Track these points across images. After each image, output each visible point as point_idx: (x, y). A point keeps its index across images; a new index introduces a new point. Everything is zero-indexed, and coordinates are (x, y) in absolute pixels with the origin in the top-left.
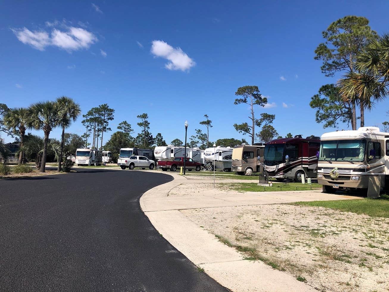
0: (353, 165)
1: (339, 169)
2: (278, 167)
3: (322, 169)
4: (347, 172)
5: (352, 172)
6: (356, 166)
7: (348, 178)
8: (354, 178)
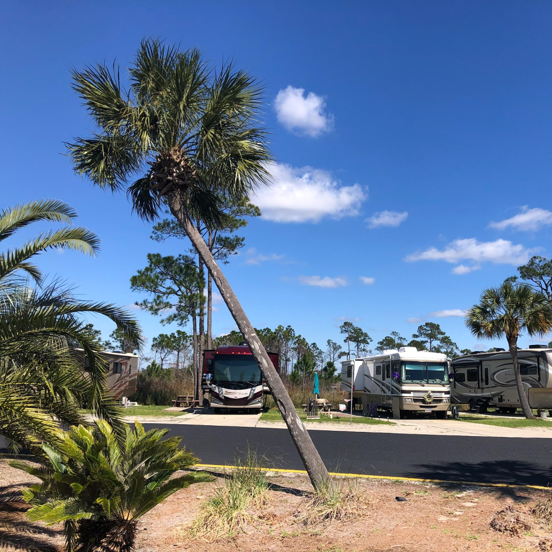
0: (444, 388)
1: (433, 392)
2: (254, 390)
3: (412, 393)
4: (438, 395)
5: (443, 395)
6: (446, 389)
7: (440, 401)
8: (444, 401)
